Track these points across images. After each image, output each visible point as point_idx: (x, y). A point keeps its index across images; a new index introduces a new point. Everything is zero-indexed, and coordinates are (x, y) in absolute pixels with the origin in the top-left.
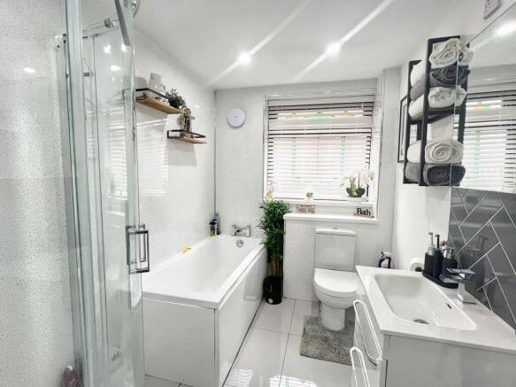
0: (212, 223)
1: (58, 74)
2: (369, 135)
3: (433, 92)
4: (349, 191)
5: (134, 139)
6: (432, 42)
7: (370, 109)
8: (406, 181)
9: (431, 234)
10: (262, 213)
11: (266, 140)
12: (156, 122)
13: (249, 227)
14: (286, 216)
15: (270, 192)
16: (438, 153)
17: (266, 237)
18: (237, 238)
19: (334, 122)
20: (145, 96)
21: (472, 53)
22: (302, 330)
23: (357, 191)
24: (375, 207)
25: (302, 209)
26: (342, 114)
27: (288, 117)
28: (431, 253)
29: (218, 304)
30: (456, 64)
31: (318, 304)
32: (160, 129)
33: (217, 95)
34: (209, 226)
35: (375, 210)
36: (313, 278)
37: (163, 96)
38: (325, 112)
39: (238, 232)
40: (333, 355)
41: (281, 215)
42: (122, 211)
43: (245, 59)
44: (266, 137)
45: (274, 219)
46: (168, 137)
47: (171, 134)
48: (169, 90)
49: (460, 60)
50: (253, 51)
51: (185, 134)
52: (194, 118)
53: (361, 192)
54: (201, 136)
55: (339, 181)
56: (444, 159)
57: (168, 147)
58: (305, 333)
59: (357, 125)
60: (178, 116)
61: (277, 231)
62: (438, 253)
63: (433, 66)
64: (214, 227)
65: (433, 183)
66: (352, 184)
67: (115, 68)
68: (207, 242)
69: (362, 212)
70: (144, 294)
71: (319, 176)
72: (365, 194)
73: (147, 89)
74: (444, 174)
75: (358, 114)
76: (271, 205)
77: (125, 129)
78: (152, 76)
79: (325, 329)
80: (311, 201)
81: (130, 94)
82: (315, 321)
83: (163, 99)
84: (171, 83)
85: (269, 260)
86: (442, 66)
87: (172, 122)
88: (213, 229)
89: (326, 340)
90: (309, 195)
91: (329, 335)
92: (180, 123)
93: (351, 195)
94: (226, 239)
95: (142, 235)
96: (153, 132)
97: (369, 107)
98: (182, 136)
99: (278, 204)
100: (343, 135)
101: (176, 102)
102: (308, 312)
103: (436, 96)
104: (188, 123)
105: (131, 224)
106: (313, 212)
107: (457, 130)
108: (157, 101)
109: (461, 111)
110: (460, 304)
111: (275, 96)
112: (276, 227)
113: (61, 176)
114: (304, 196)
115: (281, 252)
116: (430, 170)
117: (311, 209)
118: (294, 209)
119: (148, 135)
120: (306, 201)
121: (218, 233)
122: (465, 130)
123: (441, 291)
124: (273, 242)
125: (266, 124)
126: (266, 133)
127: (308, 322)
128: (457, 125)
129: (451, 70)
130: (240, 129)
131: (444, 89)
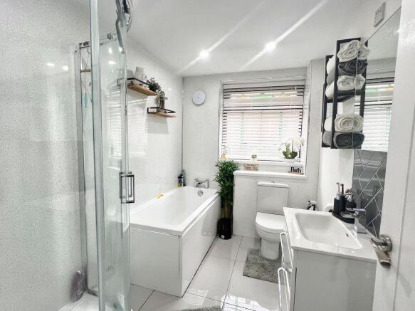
0: (180, 177)
1: (75, 70)
2: (301, 110)
3: (341, 79)
4: (285, 153)
5: (126, 114)
6: (339, 43)
7: (302, 90)
8: (324, 145)
9: (338, 184)
10: (217, 170)
11: (221, 115)
12: (140, 101)
13: (208, 181)
14: (235, 173)
15: (224, 154)
16: (344, 124)
17: (220, 188)
18: (198, 189)
19: (274, 100)
20: (132, 82)
21: (368, 51)
22: (245, 258)
23: (291, 154)
24: (304, 166)
25: (248, 167)
26: (280, 95)
27: (238, 97)
28: (338, 198)
29: (182, 233)
30: (356, 59)
31: (259, 240)
32: (142, 106)
33: (184, 81)
34: (177, 179)
35: (304, 169)
36: (255, 219)
37: (144, 83)
38: (266, 93)
39: (199, 184)
40: (267, 276)
41: (231, 172)
42: (118, 167)
43: (204, 55)
44: (221, 112)
45: (227, 175)
46: (148, 112)
47: (150, 110)
48: (149, 78)
49: (359, 56)
50: (211, 49)
51: (160, 111)
52: (167, 99)
53: (294, 155)
54: (172, 112)
55: (278, 146)
56: (349, 128)
57: (148, 120)
58: (247, 260)
59: (292, 103)
60: (155, 97)
61: (228, 183)
62: (343, 198)
63: (341, 60)
64: (181, 180)
65: (341, 146)
66: (287, 149)
67: (112, 63)
68: (176, 191)
69: (295, 170)
70: (131, 225)
71: (262, 142)
72: (298, 156)
73: (134, 79)
74: (349, 140)
75: (293, 94)
76: (224, 164)
77: (120, 107)
78: (137, 69)
79: (263, 258)
80: (255, 162)
81: (124, 82)
82: (256, 252)
83: (145, 85)
84: (151, 73)
85: (222, 206)
86: (346, 60)
87: (151, 101)
88: (180, 182)
89: (263, 266)
90: (254, 157)
91: (265, 262)
92: (157, 102)
93: (287, 157)
94: (190, 190)
95: (130, 178)
96: (137, 109)
97: (301, 89)
98: (158, 111)
99: (230, 163)
100: (281, 111)
101: (154, 87)
102: (252, 246)
103: (343, 82)
104: (162, 102)
105: (123, 171)
106: (257, 170)
107: (359, 107)
108: (140, 87)
109: (362, 93)
110: (355, 233)
111: (230, 81)
112: (228, 180)
113: (76, 139)
114: (250, 157)
115: (232, 200)
116: (338, 137)
117: (255, 168)
118: (242, 167)
119: (134, 111)
120: (252, 161)
121: (184, 185)
122: (365, 107)
123: (344, 226)
124: (226, 192)
125: (221, 103)
126: (222, 109)
127: (250, 253)
128: (359, 104)
129: (353, 62)
130: (202, 106)
131: (348, 77)
